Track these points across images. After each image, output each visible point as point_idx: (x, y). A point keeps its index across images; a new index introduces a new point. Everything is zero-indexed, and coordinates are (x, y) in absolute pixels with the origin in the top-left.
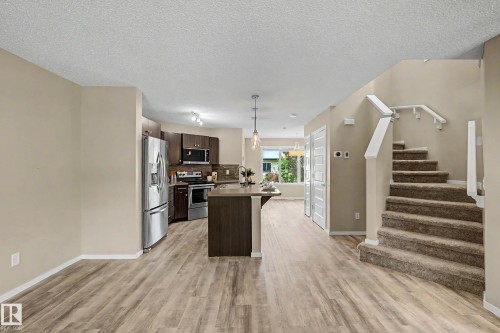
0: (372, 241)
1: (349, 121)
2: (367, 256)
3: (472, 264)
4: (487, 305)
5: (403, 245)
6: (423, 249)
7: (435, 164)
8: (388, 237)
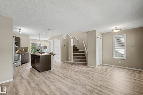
0: (72, 61)
1: (65, 38)
2: (72, 64)
3: (85, 61)
4: (88, 66)
5: (77, 61)
6: (80, 61)
7: (77, 47)
8: (75, 60)
